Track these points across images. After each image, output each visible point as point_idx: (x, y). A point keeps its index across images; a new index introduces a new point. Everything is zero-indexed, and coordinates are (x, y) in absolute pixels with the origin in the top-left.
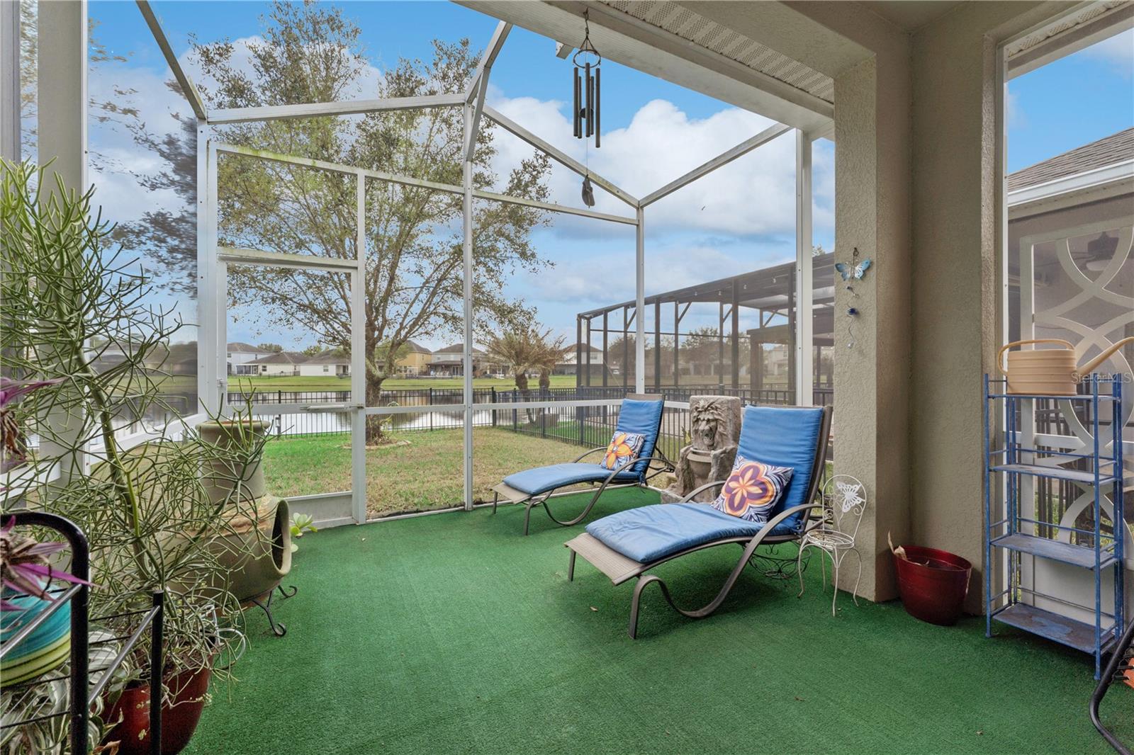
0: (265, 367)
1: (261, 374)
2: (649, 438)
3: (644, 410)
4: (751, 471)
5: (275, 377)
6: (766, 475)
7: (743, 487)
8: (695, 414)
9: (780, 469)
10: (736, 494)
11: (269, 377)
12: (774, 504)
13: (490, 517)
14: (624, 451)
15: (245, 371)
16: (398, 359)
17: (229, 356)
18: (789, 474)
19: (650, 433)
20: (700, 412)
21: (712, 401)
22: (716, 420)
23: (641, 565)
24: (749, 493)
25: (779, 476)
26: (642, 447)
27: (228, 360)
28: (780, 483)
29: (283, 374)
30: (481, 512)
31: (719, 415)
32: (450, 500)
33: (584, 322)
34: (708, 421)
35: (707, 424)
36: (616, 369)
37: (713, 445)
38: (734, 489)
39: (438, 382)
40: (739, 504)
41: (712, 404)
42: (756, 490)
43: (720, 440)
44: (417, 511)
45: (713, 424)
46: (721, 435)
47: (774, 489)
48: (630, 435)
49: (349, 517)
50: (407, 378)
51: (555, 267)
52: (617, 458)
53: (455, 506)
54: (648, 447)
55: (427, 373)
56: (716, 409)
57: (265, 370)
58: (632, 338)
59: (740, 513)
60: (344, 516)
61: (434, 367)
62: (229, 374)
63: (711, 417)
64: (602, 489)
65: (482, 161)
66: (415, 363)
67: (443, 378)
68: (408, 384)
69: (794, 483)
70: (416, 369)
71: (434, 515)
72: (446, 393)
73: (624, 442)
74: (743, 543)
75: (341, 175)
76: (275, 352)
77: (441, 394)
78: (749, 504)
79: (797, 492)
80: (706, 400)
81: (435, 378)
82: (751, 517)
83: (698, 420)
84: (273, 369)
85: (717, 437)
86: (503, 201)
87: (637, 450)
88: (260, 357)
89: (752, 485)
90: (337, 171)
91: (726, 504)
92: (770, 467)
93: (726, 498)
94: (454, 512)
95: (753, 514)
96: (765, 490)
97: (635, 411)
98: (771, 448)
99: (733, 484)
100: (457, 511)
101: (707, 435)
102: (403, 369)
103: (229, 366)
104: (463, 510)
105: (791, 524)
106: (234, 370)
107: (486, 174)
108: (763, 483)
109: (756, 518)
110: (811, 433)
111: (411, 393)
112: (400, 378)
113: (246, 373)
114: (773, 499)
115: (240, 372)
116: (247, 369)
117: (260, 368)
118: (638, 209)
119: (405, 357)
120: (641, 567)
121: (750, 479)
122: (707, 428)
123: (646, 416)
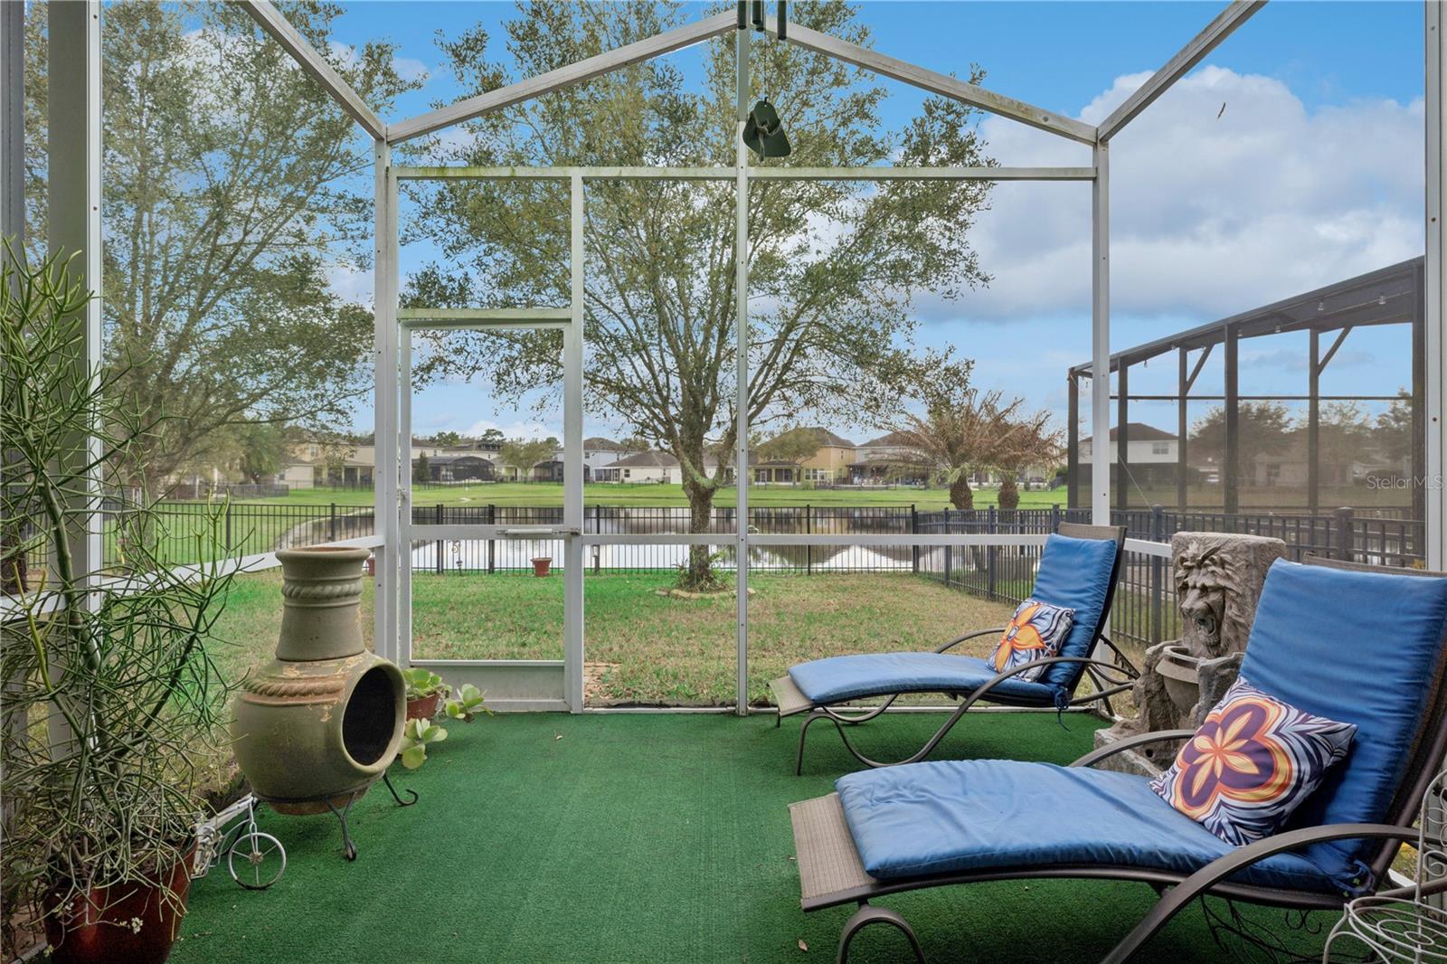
0: (627, 471)
1: (623, 481)
2: (1083, 618)
3: (1079, 560)
4: (1247, 717)
5: (640, 485)
6: (1277, 732)
7: (1219, 752)
8: (1181, 573)
9: (1317, 724)
10: (1201, 765)
11: (632, 485)
12: (1288, 808)
13: (767, 731)
14: (1029, 638)
15: (605, 476)
16: (803, 458)
17: (587, 457)
18: (1343, 739)
19: (1084, 607)
20: (1190, 568)
21: (1213, 545)
22: (1223, 589)
23: (874, 881)
24: (1227, 769)
25: (1311, 740)
26: (1069, 633)
27: (584, 461)
28: (1315, 758)
29: (649, 482)
30: (758, 721)
31: (1228, 577)
32: (723, 695)
33: (1085, 384)
34: (1205, 590)
35: (1200, 597)
36: (1212, 472)
37: (1217, 645)
38: (1202, 753)
39: (865, 494)
40: (1201, 792)
41: (1214, 551)
42: (1245, 765)
43: (1231, 635)
44: (661, 705)
45: (1214, 597)
46: (1235, 624)
47: (1289, 768)
48: (1045, 608)
49: (561, 700)
50: (816, 488)
51: (990, 283)
52: (1013, 651)
53: (722, 705)
54: (1079, 636)
55: (846, 480)
56: (1223, 563)
57: (627, 476)
58: (1248, 411)
59: (1200, 813)
60: (554, 697)
61: (859, 470)
62: (587, 480)
63: (1209, 582)
64: (964, 710)
65: (866, 116)
66: (830, 463)
67: (873, 489)
68: (817, 498)
69: (1356, 763)
70: (831, 475)
71: (685, 714)
72: (877, 514)
73: (1030, 622)
74: (1159, 887)
75: (617, 181)
76: (640, 449)
77: (871, 514)
78: (1221, 797)
79: (1361, 788)
80: (1202, 542)
81: (860, 489)
82: (1221, 827)
83: (1185, 587)
84: (638, 474)
85: (1225, 627)
86: (894, 179)
87: (1055, 640)
88: (622, 457)
89: (1240, 751)
90: (610, 178)
91: (1177, 785)
92: (1294, 712)
93: (1179, 771)
94: (717, 714)
95: (1224, 821)
96: (1268, 769)
97: (1064, 559)
98: (1310, 666)
99: (1201, 742)
100: (722, 713)
101: (1202, 622)
102: (811, 474)
103: (587, 470)
104: (733, 714)
105: (1331, 865)
106: (593, 475)
107: (876, 139)
108: (1266, 751)
109: (1231, 833)
110: (1412, 640)
111: (824, 512)
112: (806, 488)
113: (606, 480)
114: (1285, 794)
115: (599, 478)
116: (608, 474)
117: (622, 472)
118: (1095, 145)
119: (813, 455)
120: (873, 886)
121: (1238, 737)
122: (1200, 604)
123: (1083, 571)
